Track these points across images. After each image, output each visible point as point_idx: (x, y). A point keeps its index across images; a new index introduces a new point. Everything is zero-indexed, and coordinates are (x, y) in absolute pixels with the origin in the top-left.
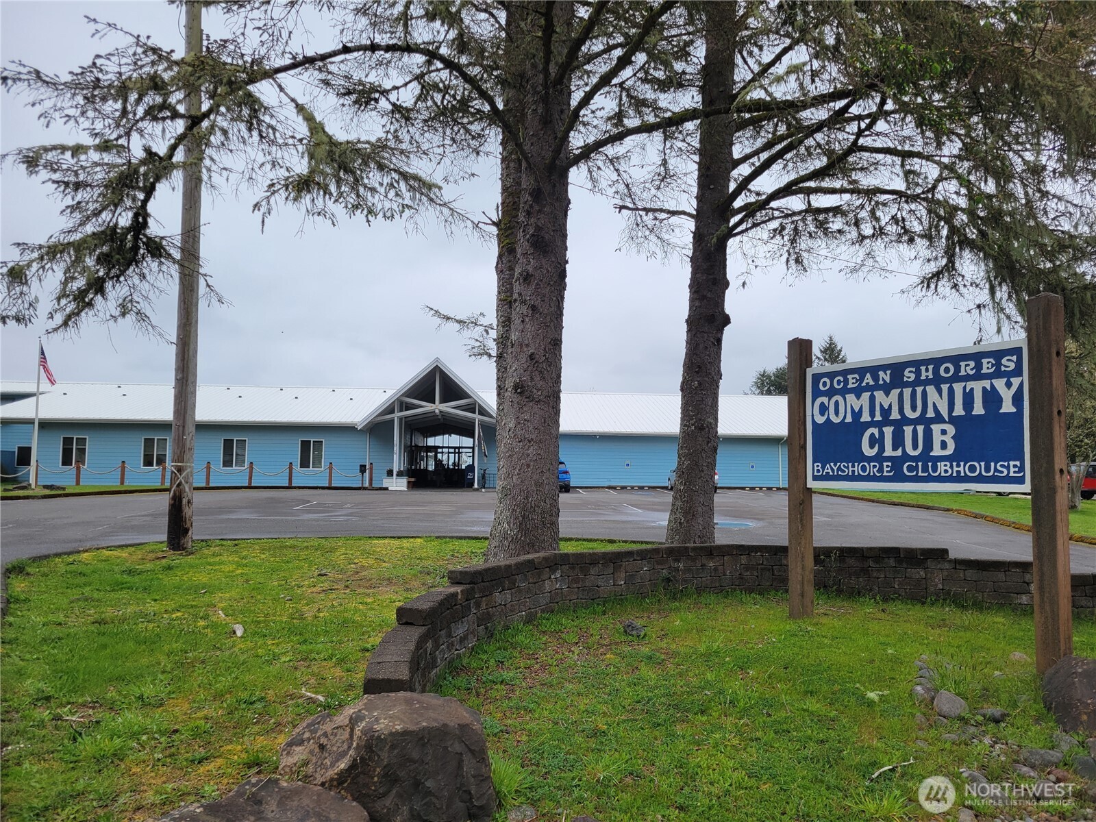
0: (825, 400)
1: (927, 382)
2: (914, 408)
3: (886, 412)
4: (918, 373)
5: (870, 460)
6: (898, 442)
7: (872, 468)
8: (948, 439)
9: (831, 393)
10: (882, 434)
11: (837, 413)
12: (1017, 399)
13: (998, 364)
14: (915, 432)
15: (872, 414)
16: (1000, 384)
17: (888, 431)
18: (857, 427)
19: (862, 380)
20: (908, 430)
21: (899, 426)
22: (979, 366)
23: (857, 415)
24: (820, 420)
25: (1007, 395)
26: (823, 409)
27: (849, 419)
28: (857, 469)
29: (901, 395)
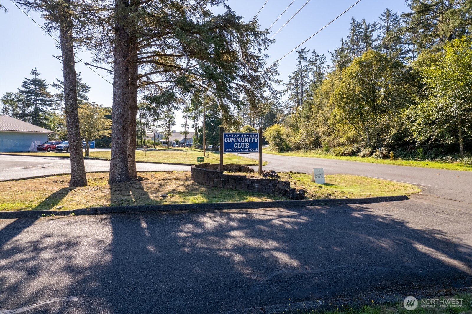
0: (227, 138)
1: (245, 137)
2: (243, 141)
3: (238, 141)
4: (244, 136)
5: (235, 148)
6: (240, 145)
7: (236, 150)
8: (248, 145)
9: (228, 137)
10: (237, 144)
11: (229, 141)
12: (257, 140)
13: (255, 136)
14: (243, 144)
15: (236, 141)
16: (255, 138)
17: (239, 144)
18: (233, 143)
19: (234, 135)
20: (242, 144)
21: (240, 143)
22: (252, 136)
23: (233, 141)
24: (226, 142)
25: (256, 140)
26: (227, 140)
27: (232, 142)
28: (233, 150)
29: (241, 139)
